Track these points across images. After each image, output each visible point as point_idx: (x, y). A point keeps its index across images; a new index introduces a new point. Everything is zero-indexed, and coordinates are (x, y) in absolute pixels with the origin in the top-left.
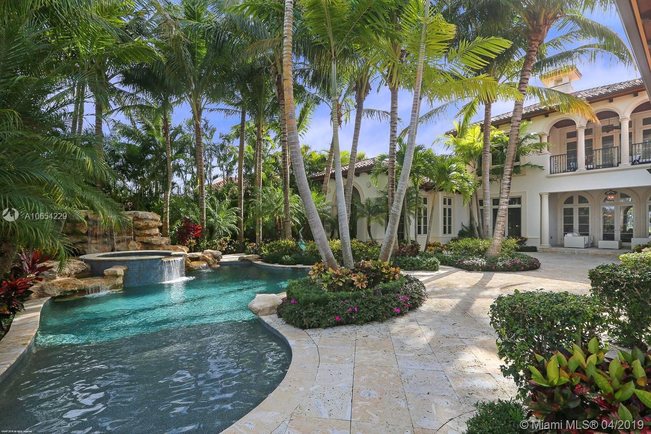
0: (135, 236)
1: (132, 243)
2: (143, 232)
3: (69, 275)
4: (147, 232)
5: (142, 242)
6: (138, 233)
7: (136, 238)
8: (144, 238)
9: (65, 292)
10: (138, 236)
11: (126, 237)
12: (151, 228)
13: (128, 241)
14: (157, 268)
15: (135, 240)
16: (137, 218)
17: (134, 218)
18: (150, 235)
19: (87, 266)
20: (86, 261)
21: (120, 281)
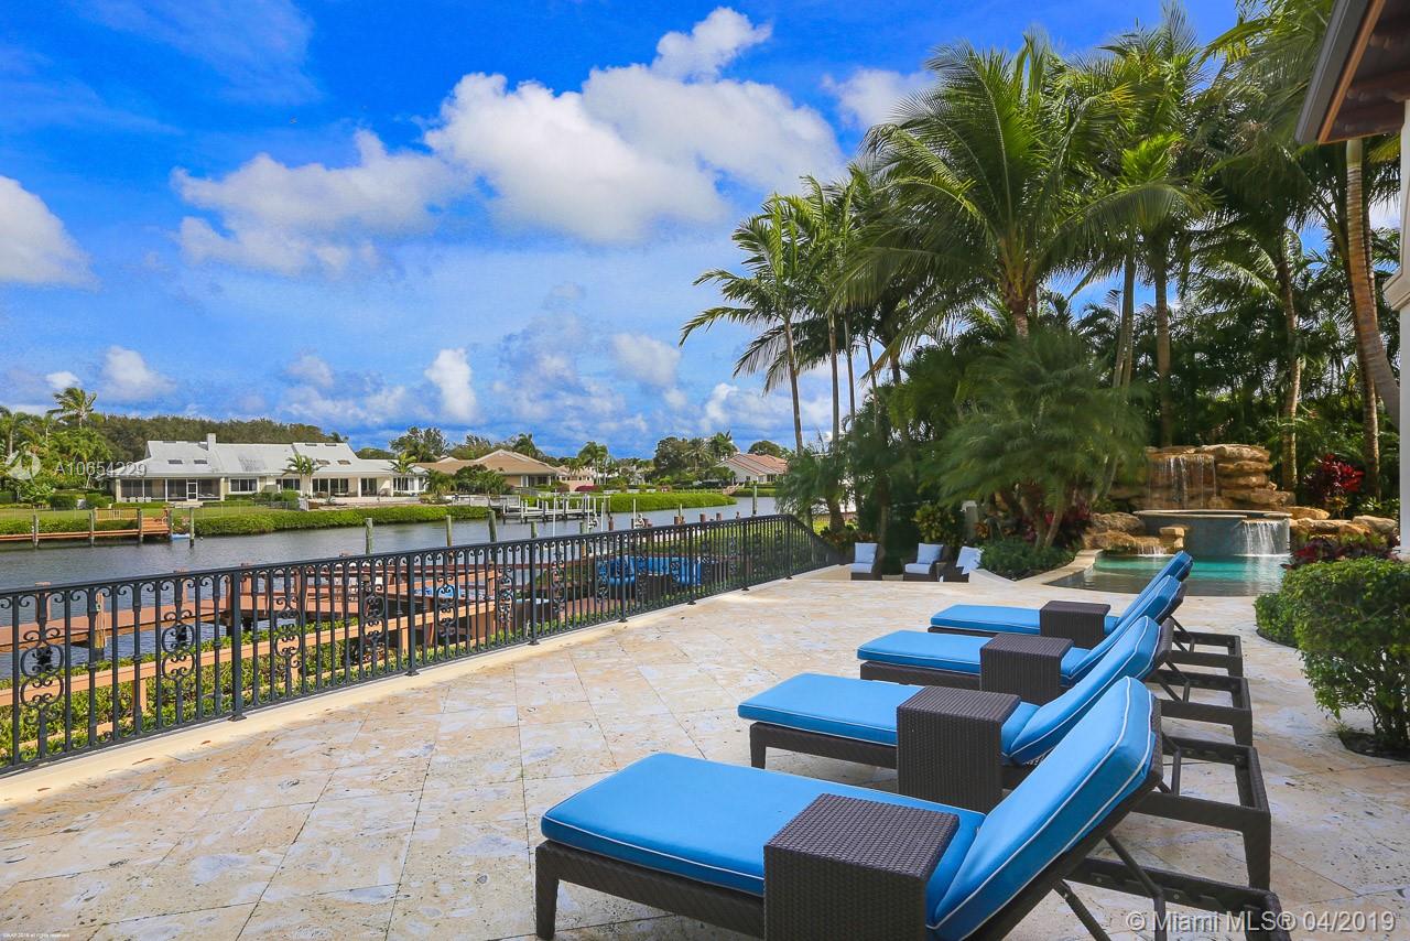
0: (1220, 487)
1: (1215, 499)
2: (1233, 481)
3: (1121, 530)
4: (1242, 481)
5: (1232, 499)
6: (1225, 482)
7: (1223, 491)
8: (1237, 492)
9: (1117, 546)
10: (1226, 488)
11: (1203, 488)
12: (1249, 474)
13: (1208, 496)
14: (1234, 532)
15: (1219, 494)
16: (1221, 457)
17: (1216, 457)
18: (1247, 487)
19: (1141, 523)
20: (1140, 516)
21: (1180, 543)
